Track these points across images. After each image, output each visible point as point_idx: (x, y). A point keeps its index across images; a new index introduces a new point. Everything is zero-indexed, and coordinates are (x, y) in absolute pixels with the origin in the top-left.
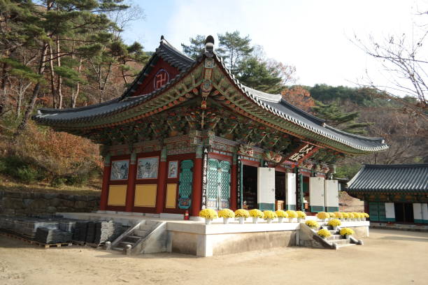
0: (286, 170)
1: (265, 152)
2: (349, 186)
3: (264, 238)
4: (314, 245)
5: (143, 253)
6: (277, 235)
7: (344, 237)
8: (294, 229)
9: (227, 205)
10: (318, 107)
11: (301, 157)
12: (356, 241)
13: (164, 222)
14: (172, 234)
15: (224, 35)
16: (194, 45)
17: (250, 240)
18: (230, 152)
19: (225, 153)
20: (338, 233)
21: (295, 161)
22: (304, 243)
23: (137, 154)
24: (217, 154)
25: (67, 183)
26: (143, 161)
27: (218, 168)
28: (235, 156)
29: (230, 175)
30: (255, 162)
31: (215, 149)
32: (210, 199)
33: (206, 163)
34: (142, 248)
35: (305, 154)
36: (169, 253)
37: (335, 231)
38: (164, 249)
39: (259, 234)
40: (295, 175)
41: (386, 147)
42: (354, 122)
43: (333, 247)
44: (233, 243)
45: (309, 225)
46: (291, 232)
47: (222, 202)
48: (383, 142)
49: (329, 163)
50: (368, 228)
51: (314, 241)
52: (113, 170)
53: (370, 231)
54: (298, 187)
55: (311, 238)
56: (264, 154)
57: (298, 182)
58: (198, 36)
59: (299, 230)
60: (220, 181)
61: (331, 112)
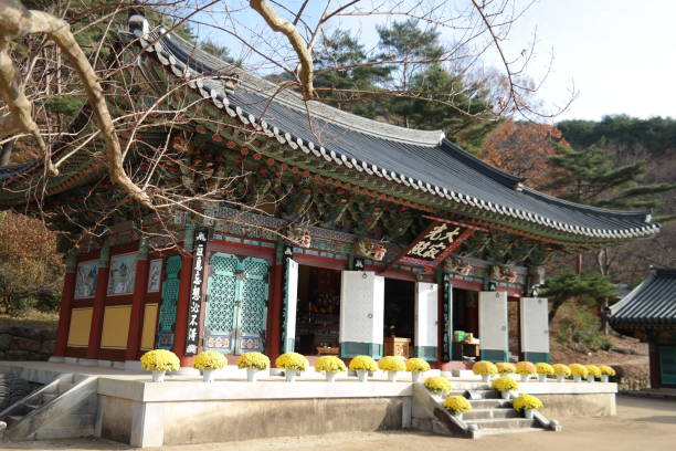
0: (414, 276)
1: (357, 240)
2: (613, 313)
3: (311, 411)
4: (435, 429)
5: (35, 439)
6: (347, 406)
7: (521, 413)
8: (397, 394)
9: (258, 344)
10: (561, 156)
11: (441, 251)
12: (546, 422)
13: (92, 378)
14: (104, 401)
15: (390, 28)
16: (330, 49)
17: (272, 416)
18: (268, 241)
19: (255, 243)
20: (508, 405)
21: (429, 259)
22: (419, 424)
23: (111, 248)
24: (236, 245)
25: (39, 307)
26: (118, 261)
27: (238, 272)
28: (280, 249)
29: (267, 286)
30: (334, 260)
31: (229, 234)
32: (214, 332)
33: (199, 262)
34: (32, 428)
35: (446, 242)
36: (97, 439)
37: (501, 402)
38: (90, 431)
39: (296, 403)
40: (436, 287)
41: (655, 229)
42: (634, 185)
43: (468, 434)
44: (223, 420)
45: (431, 388)
46: (388, 400)
47: (247, 339)
48: (649, 218)
49: (526, 264)
50: (614, 396)
51: (436, 421)
52: (79, 279)
53: (618, 403)
54: (442, 311)
55: (431, 414)
56: (354, 245)
57: (442, 301)
58: (337, 32)
59: (411, 397)
60: (240, 296)
61: (588, 166)
